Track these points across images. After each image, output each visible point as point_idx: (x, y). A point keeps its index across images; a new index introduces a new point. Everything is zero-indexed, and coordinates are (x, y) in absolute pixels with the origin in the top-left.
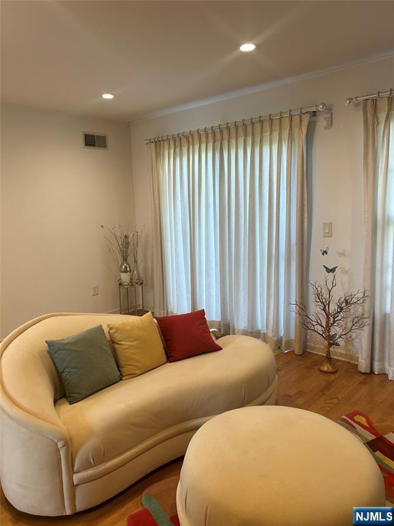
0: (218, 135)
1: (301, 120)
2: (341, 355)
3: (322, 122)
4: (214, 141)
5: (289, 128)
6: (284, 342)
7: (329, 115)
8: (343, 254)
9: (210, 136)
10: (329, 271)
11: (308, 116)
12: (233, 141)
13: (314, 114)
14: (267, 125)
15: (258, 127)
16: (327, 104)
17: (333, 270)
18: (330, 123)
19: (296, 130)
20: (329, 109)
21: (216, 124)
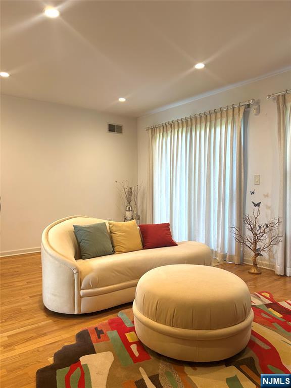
0: (189, 123)
1: (239, 110)
2: (266, 265)
3: (253, 111)
4: (187, 126)
5: (232, 115)
6: (227, 256)
7: (257, 106)
8: (266, 196)
9: (185, 123)
10: (255, 205)
11: (243, 107)
12: (198, 126)
13: (249, 106)
14: (219, 115)
15: (213, 116)
16: (256, 100)
17: (258, 205)
18: (258, 112)
19: (236, 117)
20: (258, 103)
21: (188, 116)
